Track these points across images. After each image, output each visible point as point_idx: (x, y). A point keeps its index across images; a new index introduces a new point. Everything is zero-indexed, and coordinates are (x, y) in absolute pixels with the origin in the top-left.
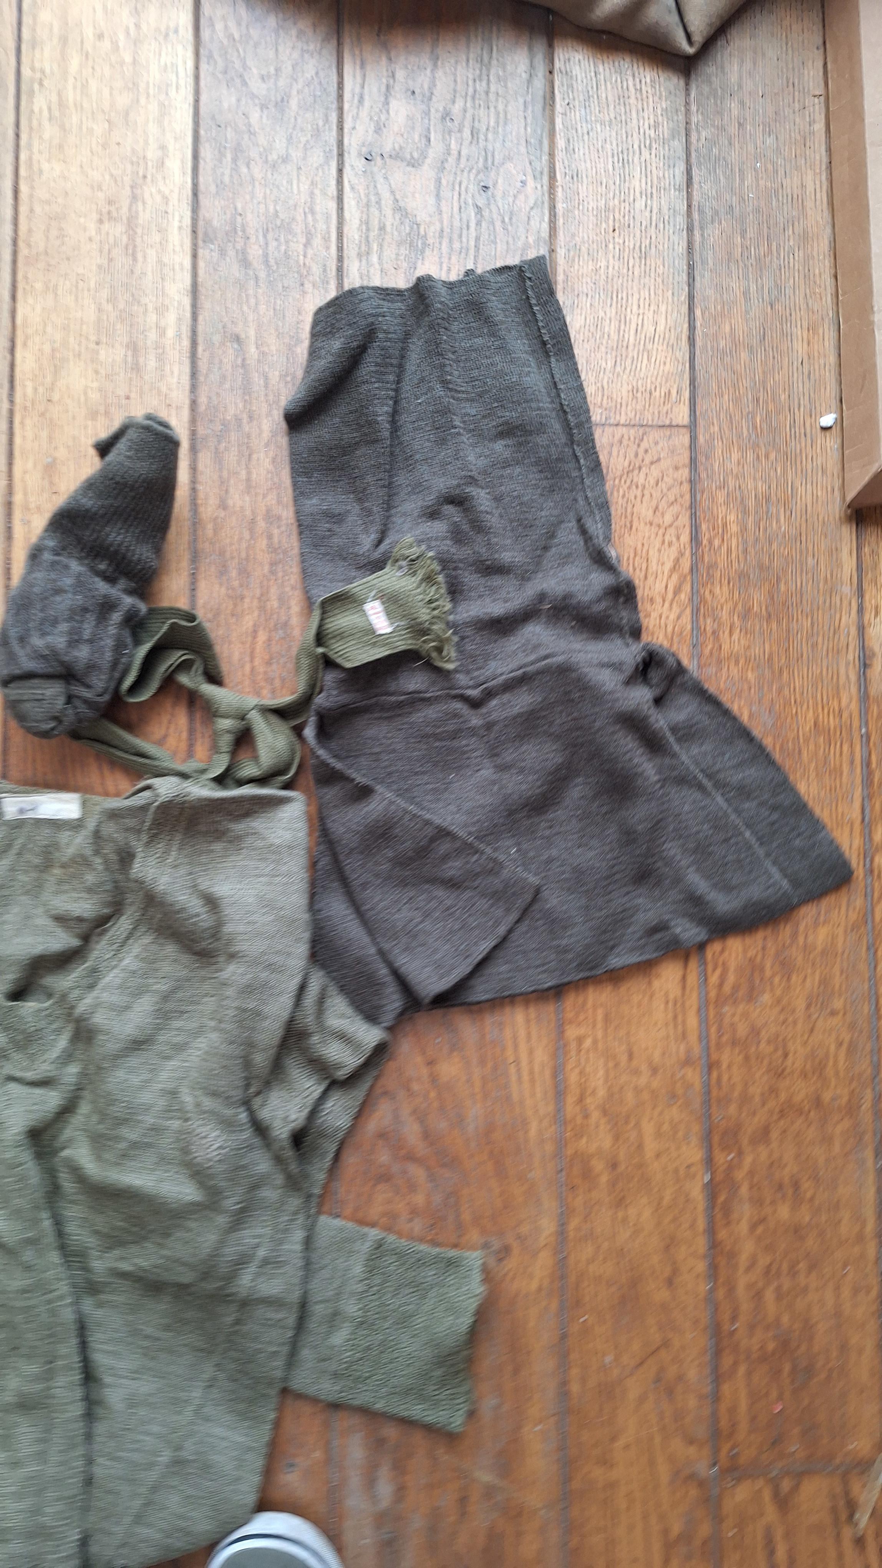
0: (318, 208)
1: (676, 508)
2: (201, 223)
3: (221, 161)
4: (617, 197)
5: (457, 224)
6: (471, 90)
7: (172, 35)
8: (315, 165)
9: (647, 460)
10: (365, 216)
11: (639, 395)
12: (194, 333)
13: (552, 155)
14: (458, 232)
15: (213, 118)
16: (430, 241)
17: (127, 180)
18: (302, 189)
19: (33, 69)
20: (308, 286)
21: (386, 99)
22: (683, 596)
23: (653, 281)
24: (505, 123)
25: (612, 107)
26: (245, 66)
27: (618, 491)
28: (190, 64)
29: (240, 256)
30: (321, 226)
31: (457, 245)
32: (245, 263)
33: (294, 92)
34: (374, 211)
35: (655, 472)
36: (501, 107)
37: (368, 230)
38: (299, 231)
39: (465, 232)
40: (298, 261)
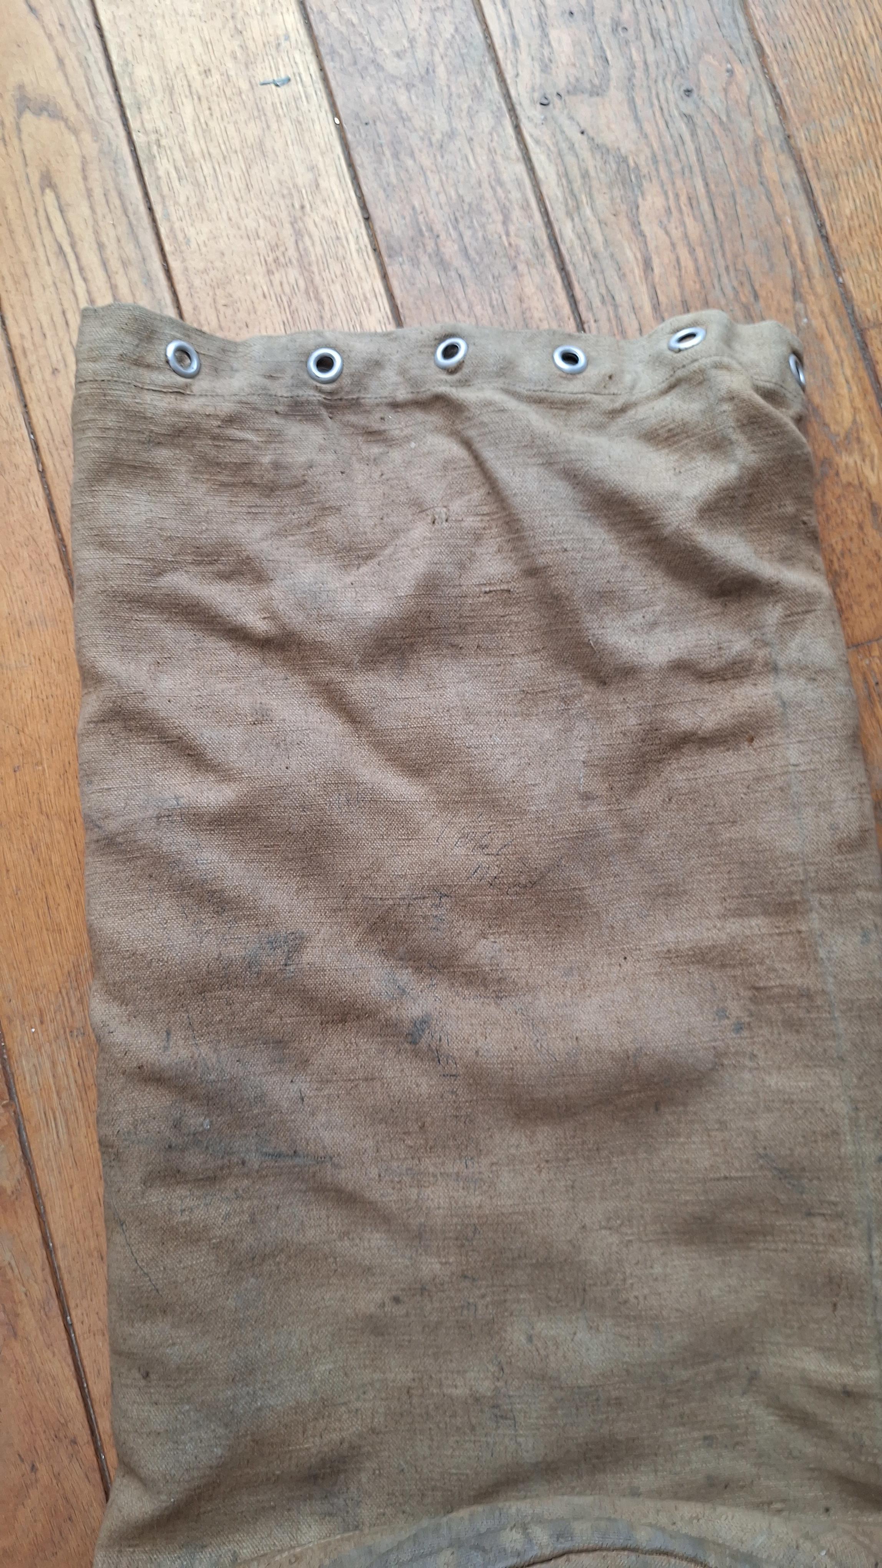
0: (505, 177)
2: (380, 237)
3: (380, 162)
4: (844, 52)
5: (668, 141)
7: (284, 44)
8: (487, 130)
10: (561, 169)
13: (752, 30)
14: (673, 151)
15: (357, 116)
16: (645, 171)
17: (284, 216)
18: (480, 161)
19: (146, 133)
20: (522, 268)
21: (543, 30)
24: (687, 13)
26: (374, 49)
28: (314, 68)
29: (435, 260)
30: (515, 195)
31: (677, 167)
32: (443, 264)
33: (437, 58)
34: (570, 159)
37: (569, 182)
38: (492, 209)
39: (680, 148)
40: (501, 244)
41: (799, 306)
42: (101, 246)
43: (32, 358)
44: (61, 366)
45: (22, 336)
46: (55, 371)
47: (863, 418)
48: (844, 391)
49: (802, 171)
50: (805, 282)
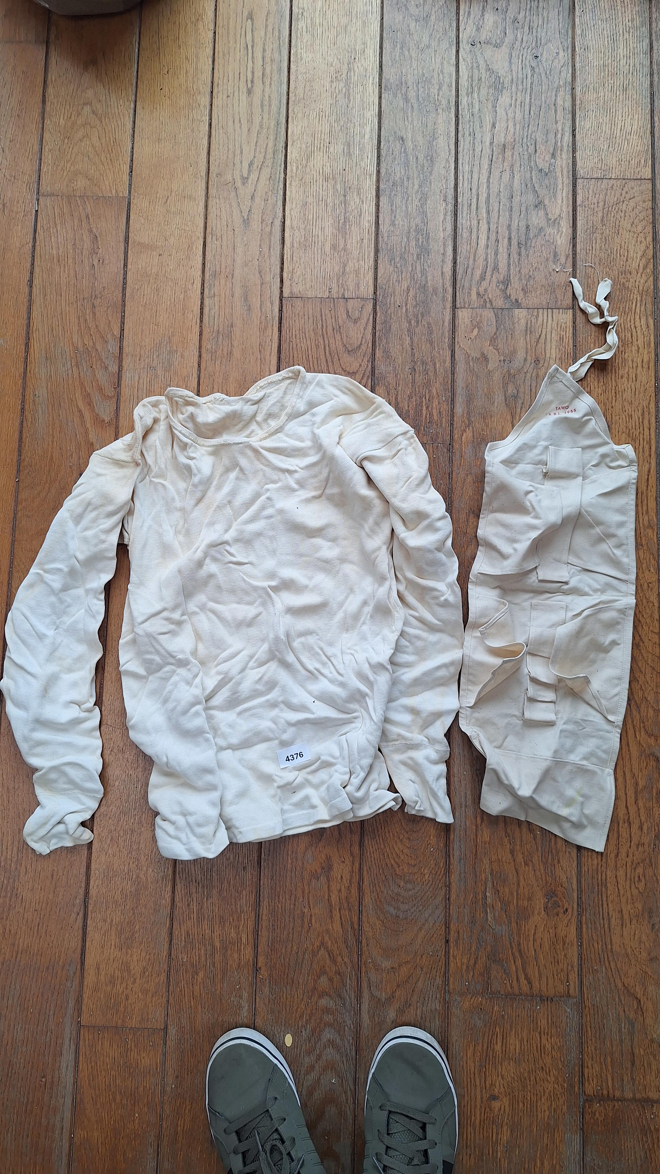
0: (445, 71)
1: (644, 223)
2: (383, 81)
3: (394, 50)
4: (610, 59)
5: (520, 76)
6: (529, 6)
8: (444, 49)
9: (628, 197)
10: (470, 74)
11: (623, 163)
12: (379, 136)
13: (573, 38)
14: (521, 80)
15: (390, 27)
16: (506, 85)
17: (346, 60)
18: (437, 61)
20: (440, 111)
21: (482, 13)
22: (648, 270)
23: (630, 102)
24: (547, 23)
25: (607, 11)
27: (611, 214)
29: (404, 97)
30: (447, 80)
31: (520, 87)
32: (406, 100)
33: (433, 12)
34: (476, 71)
35: (632, 203)
36: (545, 14)
37: (472, 80)
38: (435, 83)
39: (525, 80)
40: (434, 98)
41: (553, 160)
42: (264, 50)
43: (220, 89)
44: (231, 96)
45: (219, 78)
46: (228, 96)
47: (564, 215)
48: (560, 202)
49: (574, 105)
50: (559, 152)
